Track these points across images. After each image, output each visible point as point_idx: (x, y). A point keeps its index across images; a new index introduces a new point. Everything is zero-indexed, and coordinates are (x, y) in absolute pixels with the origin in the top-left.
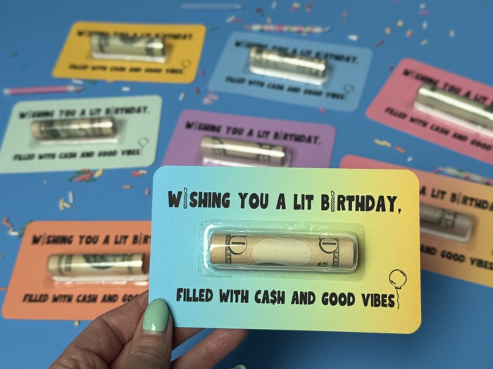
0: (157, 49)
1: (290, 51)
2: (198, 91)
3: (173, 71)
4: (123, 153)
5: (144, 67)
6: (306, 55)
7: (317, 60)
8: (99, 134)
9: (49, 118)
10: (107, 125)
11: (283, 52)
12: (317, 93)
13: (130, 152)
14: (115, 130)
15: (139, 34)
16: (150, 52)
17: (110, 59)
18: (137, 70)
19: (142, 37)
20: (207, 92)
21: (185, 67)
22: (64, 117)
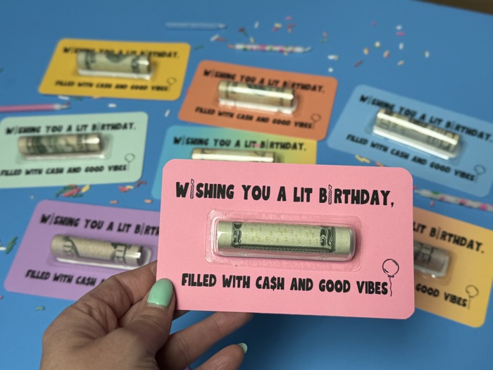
3: (159, 88)
4: (110, 168)
5: (129, 84)
10: (94, 141)
13: (116, 168)
14: (102, 146)
15: (124, 52)
16: (136, 69)
17: (97, 76)
18: (123, 87)
19: (127, 55)
21: (170, 84)
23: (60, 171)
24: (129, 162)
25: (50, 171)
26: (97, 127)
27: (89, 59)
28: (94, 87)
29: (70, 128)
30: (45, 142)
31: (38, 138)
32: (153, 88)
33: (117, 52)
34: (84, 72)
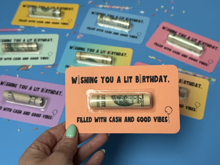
0: (57, 14)
1: (115, 17)
2: (75, 33)
3: (64, 24)
4: (41, 58)
5: (51, 21)
6: (122, 19)
7: (126, 21)
8: (31, 50)
9: (9, 42)
10: (35, 46)
11: (112, 17)
12: (126, 35)
13: (44, 58)
14: (38, 48)
15: (50, 7)
16: (54, 15)
17: (37, 18)
18: (48, 23)
19: (51, 8)
20: (79, 33)
22: (16, 42)
23: (19, 59)
24: (50, 56)
25: (15, 59)
26: (36, 40)
27: (34, 10)
28: (36, 22)
29: (24, 40)
30: (13, 46)
31: (10, 44)
32: (62, 24)
33: (46, 7)
34: (31, 16)
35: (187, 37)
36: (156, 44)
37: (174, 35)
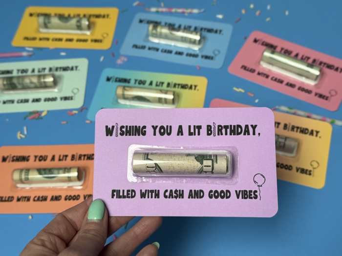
35: (293, 54)
36: (244, 68)
37: (273, 53)
